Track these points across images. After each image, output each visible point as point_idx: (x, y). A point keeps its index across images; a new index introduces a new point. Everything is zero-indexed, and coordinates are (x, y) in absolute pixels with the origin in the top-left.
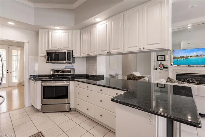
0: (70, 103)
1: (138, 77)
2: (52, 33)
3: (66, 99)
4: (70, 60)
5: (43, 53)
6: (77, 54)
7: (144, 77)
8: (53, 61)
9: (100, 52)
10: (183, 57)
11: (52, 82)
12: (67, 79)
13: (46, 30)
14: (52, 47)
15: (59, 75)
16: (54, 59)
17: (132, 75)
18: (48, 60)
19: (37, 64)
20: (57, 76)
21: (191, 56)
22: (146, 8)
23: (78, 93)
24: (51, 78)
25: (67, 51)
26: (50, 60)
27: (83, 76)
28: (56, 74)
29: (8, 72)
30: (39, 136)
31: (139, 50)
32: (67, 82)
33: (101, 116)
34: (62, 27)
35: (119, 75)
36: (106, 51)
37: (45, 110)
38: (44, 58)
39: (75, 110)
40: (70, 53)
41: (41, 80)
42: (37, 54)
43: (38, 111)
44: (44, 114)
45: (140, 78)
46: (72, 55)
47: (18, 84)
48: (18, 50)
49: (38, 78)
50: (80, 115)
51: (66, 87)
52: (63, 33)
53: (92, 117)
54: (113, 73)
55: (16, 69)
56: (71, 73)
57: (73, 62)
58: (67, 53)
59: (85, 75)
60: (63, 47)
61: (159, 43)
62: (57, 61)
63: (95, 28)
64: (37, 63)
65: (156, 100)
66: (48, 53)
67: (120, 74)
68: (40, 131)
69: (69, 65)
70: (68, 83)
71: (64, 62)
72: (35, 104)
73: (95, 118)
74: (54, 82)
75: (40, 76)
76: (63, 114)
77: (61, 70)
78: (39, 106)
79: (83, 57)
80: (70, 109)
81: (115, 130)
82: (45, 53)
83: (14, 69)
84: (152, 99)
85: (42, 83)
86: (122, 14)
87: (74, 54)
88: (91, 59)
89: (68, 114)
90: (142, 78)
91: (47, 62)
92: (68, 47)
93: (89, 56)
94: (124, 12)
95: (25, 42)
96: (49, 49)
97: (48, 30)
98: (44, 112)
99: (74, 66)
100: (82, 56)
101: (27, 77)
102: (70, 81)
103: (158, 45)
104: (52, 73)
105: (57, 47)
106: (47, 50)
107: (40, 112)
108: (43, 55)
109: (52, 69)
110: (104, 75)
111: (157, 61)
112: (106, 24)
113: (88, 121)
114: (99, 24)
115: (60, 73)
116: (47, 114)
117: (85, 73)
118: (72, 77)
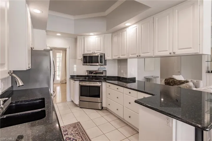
0: (102, 102)
1: (179, 81)
2: (87, 39)
3: (99, 98)
4: (102, 63)
6: (108, 57)
7: (187, 82)
8: (88, 64)
9: (130, 55)
11: (87, 82)
12: (99, 80)
13: (83, 37)
14: (87, 51)
15: (93, 76)
16: (88, 62)
17: (172, 78)
18: (84, 63)
19: (75, 66)
20: (91, 77)
22: (177, 11)
23: (109, 94)
24: (86, 79)
25: (100, 54)
26: (86, 63)
27: (114, 78)
28: (90, 75)
30: (78, 125)
31: (169, 54)
32: (99, 83)
33: (130, 117)
34: (96, 33)
35: (156, 78)
36: (135, 54)
37: (81, 106)
38: (80, 61)
39: (107, 109)
40: (102, 56)
41: (79, 80)
42: (75, 58)
43: (76, 105)
44: (81, 109)
45: (181, 83)
46: (104, 59)
47: (60, 82)
48: (60, 53)
49: (76, 78)
50: (111, 115)
51: (99, 88)
52: (96, 38)
53: (121, 118)
54: (148, 75)
56: (103, 74)
57: (105, 64)
58: (99, 56)
59: (116, 77)
60: (96, 51)
61: (191, 48)
62: (90, 64)
63: (125, 32)
64: (76, 64)
65: (210, 113)
66: (84, 56)
67: (158, 77)
68: (78, 121)
69: (102, 67)
70: (101, 84)
71: (97, 64)
72: (74, 100)
73: (124, 119)
74: (89, 82)
75: (78, 76)
76: (96, 112)
77: (94, 72)
78: (77, 102)
79: (114, 60)
80: (102, 107)
81: (138, 129)
82: (82, 57)
84: (204, 110)
85: (79, 82)
86: (152, 17)
87: (105, 57)
88: (122, 62)
89: (100, 112)
90: (184, 83)
91: (83, 65)
92: (101, 51)
93: (119, 59)
94: (154, 16)
95: (67, 48)
96: (85, 53)
97: (84, 36)
99: (105, 68)
100: (113, 58)
101: (68, 77)
102: (102, 82)
103: (190, 49)
104: (86, 74)
105: (91, 51)
106: (83, 54)
107: (78, 107)
108: (80, 58)
109: (87, 71)
110: (135, 78)
112: (136, 28)
113: (118, 121)
114: (129, 28)
115: (94, 74)
116: (83, 109)
117: (116, 75)
118: (104, 78)
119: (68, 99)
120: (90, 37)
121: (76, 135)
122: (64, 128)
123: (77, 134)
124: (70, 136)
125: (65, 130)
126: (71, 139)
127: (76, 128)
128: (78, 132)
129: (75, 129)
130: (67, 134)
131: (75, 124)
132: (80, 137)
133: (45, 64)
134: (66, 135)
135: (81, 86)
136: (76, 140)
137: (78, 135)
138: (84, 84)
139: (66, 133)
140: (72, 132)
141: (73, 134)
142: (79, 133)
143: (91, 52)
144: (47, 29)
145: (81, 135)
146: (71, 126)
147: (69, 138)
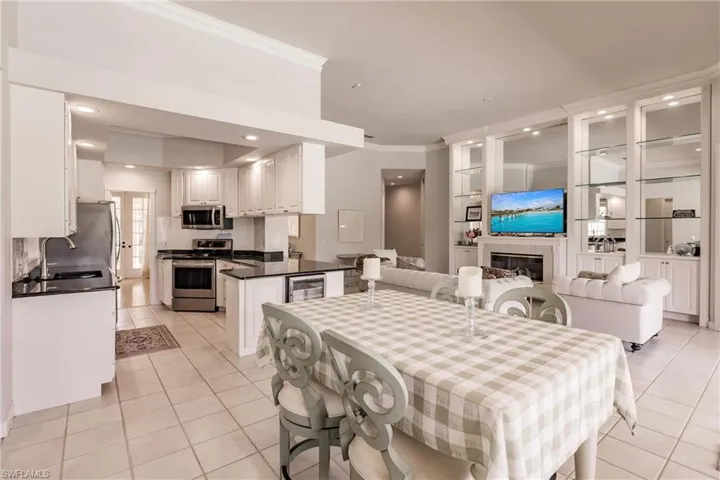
0: (216, 298)
2: (192, 176)
3: (210, 290)
4: (219, 224)
5: (177, 212)
6: (232, 212)
8: (191, 226)
9: (270, 211)
10: (511, 212)
13: (182, 171)
14: (191, 201)
18: (184, 224)
21: (527, 210)
25: (215, 207)
26: (188, 224)
28: (201, 248)
29: (123, 247)
32: (211, 262)
37: (177, 307)
38: (178, 219)
40: (220, 210)
42: (168, 213)
43: (167, 308)
44: (176, 313)
46: (224, 216)
47: (143, 275)
51: (208, 270)
52: (209, 176)
55: (141, 242)
56: (224, 247)
58: (214, 212)
59: (252, 251)
62: (196, 226)
66: (183, 211)
69: (224, 232)
70: (213, 264)
71: (210, 226)
72: (164, 298)
78: (168, 301)
79: (248, 218)
80: (216, 307)
82: (180, 213)
83: (136, 239)
85: (173, 262)
87: (227, 213)
88: (259, 221)
89: (212, 316)
91: (182, 228)
95: (151, 192)
96: (187, 204)
97: (185, 170)
99: (231, 235)
101: (153, 255)
102: (216, 260)
105: (199, 201)
106: (182, 207)
107: (171, 310)
108: (178, 214)
109: (192, 240)
110: (282, 253)
111: (467, 220)
116: (181, 313)
117: (251, 248)
119: (154, 301)
120: (197, 172)
127: (156, 330)
131: (157, 326)
133: (101, 227)
135: (175, 268)
138: (182, 264)
143: (198, 203)
144: (105, 159)
146: (148, 328)
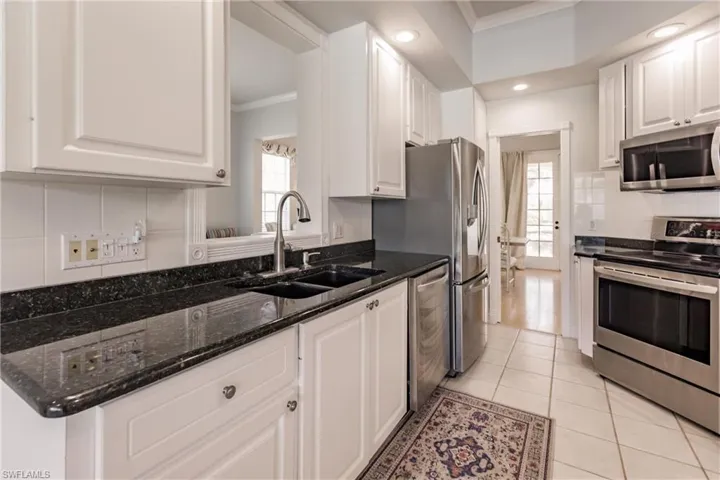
2: (647, 64)
5: (610, 156)
14: (646, 124)
26: (638, 180)
28: (675, 239)
29: (557, 228)
30: (540, 425)
38: (614, 171)
41: (592, 253)
44: (601, 381)
52: (701, 44)
60: (702, 111)
66: (626, 150)
68: (551, 417)
75: (611, 242)
78: (588, 347)
82: (617, 155)
85: (595, 264)
91: (623, 189)
95: (562, 127)
98: (603, 378)
105: (668, 119)
106: (623, 142)
108: (612, 161)
119: (566, 329)
121: (502, 452)
122: (485, 405)
123: (512, 451)
124: (481, 441)
125: (482, 413)
126: (480, 451)
127: (524, 432)
128: (521, 447)
129: (517, 433)
130: (479, 430)
131: (533, 417)
132: (514, 470)
134: (475, 431)
135: (600, 279)
136: (493, 467)
137: (511, 458)
139: (481, 424)
140: (500, 436)
141: (497, 443)
142: (521, 453)
145: (524, 465)
146: (510, 413)
147: (476, 443)
